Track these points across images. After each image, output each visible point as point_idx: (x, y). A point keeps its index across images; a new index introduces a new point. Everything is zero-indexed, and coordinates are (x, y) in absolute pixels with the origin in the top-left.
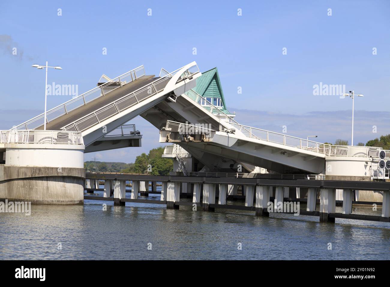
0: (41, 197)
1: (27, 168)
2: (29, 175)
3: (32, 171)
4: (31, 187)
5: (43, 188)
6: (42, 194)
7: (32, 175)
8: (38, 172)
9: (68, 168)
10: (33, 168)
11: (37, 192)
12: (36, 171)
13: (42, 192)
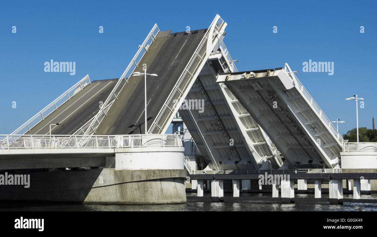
0: (157, 199)
1: (141, 171)
2: (144, 178)
3: (146, 174)
4: (145, 189)
5: (158, 191)
6: (157, 195)
7: (147, 178)
8: (153, 175)
9: (179, 170)
10: (148, 171)
11: (152, 194)
12: (150, 174)
13: (157, 194)
